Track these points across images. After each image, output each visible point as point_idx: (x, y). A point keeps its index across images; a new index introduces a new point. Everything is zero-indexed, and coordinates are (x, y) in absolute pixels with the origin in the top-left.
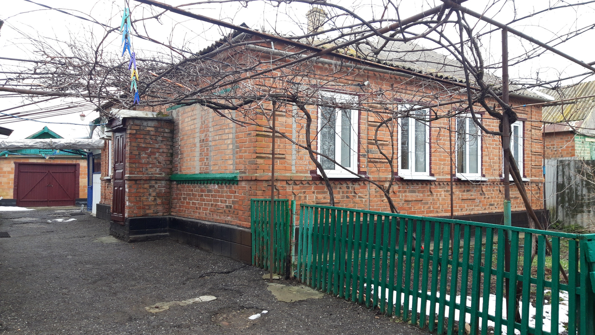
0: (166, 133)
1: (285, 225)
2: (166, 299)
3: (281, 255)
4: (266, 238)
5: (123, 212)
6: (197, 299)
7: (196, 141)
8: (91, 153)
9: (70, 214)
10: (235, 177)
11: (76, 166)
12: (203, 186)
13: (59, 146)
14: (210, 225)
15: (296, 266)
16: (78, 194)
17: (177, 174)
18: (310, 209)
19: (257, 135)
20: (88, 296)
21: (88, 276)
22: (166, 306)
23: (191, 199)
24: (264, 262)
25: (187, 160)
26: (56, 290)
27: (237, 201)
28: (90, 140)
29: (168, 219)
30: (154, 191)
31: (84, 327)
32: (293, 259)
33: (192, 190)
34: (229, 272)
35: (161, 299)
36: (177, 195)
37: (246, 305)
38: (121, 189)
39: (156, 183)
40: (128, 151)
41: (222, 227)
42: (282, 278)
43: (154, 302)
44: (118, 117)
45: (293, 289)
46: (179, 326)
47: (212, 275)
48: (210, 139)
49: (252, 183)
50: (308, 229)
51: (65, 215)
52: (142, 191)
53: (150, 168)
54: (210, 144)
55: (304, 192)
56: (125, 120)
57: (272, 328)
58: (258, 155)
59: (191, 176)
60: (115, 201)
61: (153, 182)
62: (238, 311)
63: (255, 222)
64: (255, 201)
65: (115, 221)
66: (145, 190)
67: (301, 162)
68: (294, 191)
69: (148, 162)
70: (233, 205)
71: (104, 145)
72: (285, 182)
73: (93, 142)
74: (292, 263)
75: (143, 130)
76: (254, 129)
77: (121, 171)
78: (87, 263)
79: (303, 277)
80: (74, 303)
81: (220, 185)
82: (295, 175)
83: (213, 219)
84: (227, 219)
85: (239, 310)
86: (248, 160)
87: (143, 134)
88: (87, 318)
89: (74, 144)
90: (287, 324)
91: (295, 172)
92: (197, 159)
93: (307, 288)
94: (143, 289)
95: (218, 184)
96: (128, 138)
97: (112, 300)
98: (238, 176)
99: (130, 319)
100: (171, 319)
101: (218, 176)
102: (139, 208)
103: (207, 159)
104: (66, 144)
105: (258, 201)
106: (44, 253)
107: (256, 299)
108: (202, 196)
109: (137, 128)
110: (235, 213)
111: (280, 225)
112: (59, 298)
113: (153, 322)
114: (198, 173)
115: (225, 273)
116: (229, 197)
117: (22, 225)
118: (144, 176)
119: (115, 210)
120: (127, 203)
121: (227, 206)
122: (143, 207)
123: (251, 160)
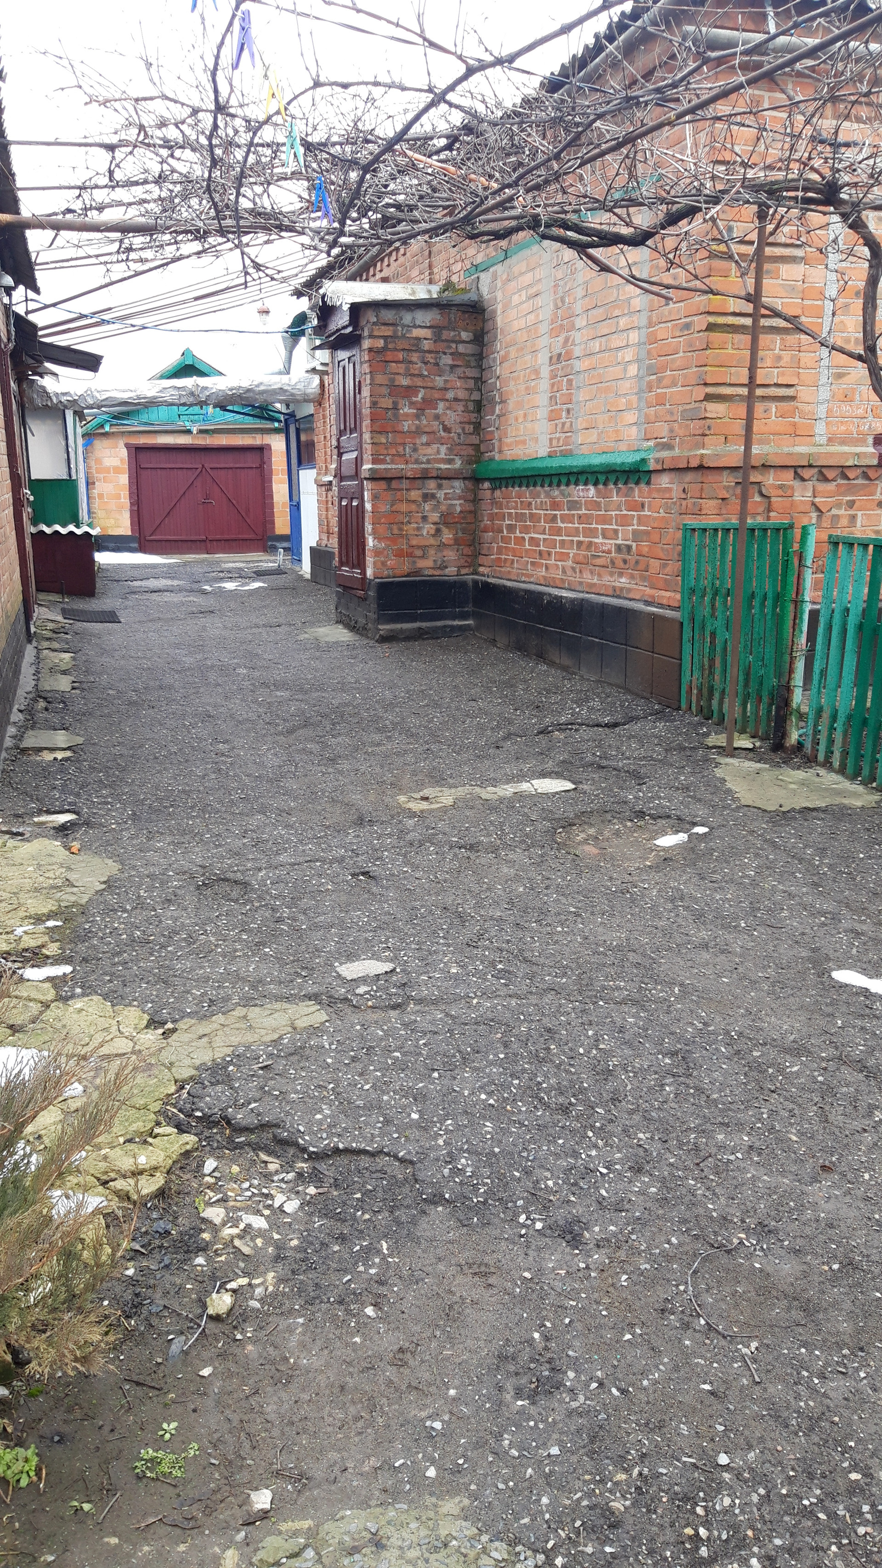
0: (464, 342)
1: (778, 598)
2: (451, 781)
3: (761, 684)
4: (722, 635)
5: (361, 564)
6: (525, 786)
7: (539, 362)
8: (292, 415)
9: (255, 572)
10: (644, 461)
11: (262, 451)
12: (556, 493)
13: (214, 397)
14: (572, 601)
15: (801, 716)
16: (273, 523)
17: (492, 459)
18: (857, 551)
19: (711, 327)
20: (272, 760)
21: (277, 715)
22: (447, 797)
23: (526, 529)
24: (715, 703)
25: (517, 419)
26: (204, 743)
27: (647, 533)
28: (285, 379)
29: (471, 584)
30: (435, 508)
31: (253, 831)
32: (798, 697)
33: (530, 503)
34: (615, 725)
35: (438, 780)
36: (492, 520)
37: (650, 809)
38: (355, 504)
39: (440, 487)
40: (368, 399)
41: (603, 606)
42: (761, 747)
43: (421, 786)
44: (338, 304)
45: (788, 776)
46: (471, 847)
47: (571, 729)
48: (577, 351)
49: (689, 477)
50: (848, 610)
51: (244, 574)
52: (404, 507)
53: (422, 444)
54: (578, 365)
55: (851, 504)
56: (356, 309)
57: (714, 872)
58: (710, 390)
59: (526, 466)
60: (344, 536)
61: (432, 484)
62: (629, 824)
63: (693, 591)
64: (694, 530)
65: (345, 588)
66: (413, 507)
67: (845, 408)
68: (817, 500)
69: (418, 427)
70: (634, 544)
71: (318, 391)
72: (790, 474)
73: (293, 382)
74: (794, 705)
75: (403, 336)
76: (702, 310)
77: (354, 455)
78: (278, 686)
79: (822, 748)
80: (238, 776)
81: (601, 486)
82: (822, 450)
83: (581, 583)
84: (618, 584)
85: (631, 820)
86: (680, 408)
87: (403, 350)
88: (263, 811)
89: (248, 390)
90: (758, 867)
91: (823, 440)
92: (542, 413)
93: (834, 777)
94: (398, 754)
95: (595, 484)
96: (366, 362)
97: (324, 774)
98: (652, 456)
99: (360, 821)
100: (454, 827)
101: (596, 460)
102: (399, 554)
103: (568, 411)
104: (231, 390)
105: (705, 530)
106: (189, 661)
107: (679, 796)
108: (554, 518)
109: (388, 331)
110: (641, 566)
111: (765, 598)
112: (207, 763)
113: (412, 831)
114: (545, 454)
115: (606, 725)
116: (624, 521)
117: (148, 595)
118: (410, 469)
119: (344, 559)
120: (370, 542)
121: (619, 548)
122: (410, 550)
123: (688, 407)
